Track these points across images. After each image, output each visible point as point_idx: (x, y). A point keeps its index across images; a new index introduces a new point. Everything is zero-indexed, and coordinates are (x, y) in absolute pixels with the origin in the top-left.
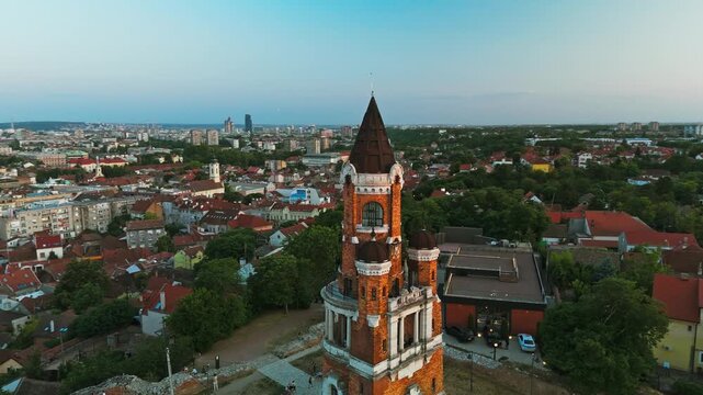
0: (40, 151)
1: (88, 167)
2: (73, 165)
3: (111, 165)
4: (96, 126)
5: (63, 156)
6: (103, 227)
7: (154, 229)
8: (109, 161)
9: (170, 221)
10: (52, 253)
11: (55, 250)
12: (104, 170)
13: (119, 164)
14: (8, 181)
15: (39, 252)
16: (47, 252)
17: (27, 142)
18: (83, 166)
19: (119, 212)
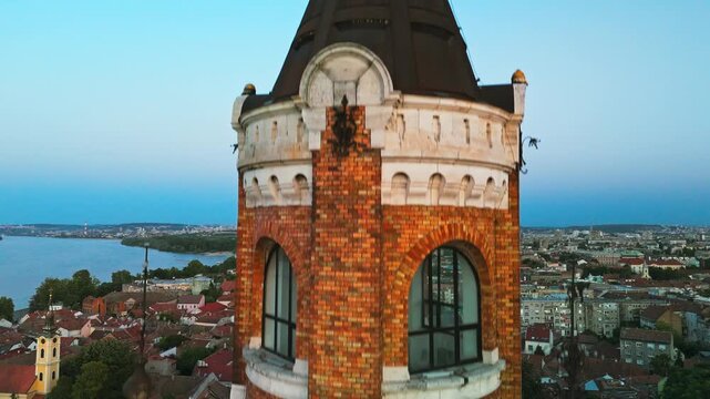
0: (601, 249)
1: (636, 268)
2: (623, 265)
3: (664, 267)
4: (673, 228)
5: (618, 255)
6: (608, 331)
7: (657, 343)
8: (663, 262)
9: (693, 338)
10: (539, 348)
11: (543, 345)
12: (652, 271)
13: (674, 267)
14: (552, 274)
15: (528, 343)
16: (535, 345)
17: (594, 242)
18: (632, 266)
19: (629, 317)
